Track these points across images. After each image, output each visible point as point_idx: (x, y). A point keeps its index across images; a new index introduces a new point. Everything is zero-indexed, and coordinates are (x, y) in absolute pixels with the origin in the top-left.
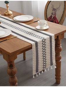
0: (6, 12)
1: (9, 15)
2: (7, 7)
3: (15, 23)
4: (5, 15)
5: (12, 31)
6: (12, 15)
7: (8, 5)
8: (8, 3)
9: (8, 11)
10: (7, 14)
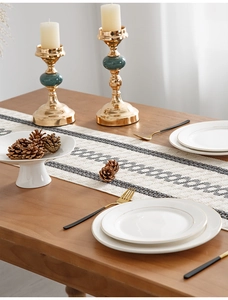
0: (110, 113)
1: (123, 125)
2: (116, 88)
3: (189, 163)
4: (103, 125)
5: (219, 212)
6: (138, 125)
7: (119, 77)
8: (122, 65)
9: (117, 107)
10: (111, 119)
